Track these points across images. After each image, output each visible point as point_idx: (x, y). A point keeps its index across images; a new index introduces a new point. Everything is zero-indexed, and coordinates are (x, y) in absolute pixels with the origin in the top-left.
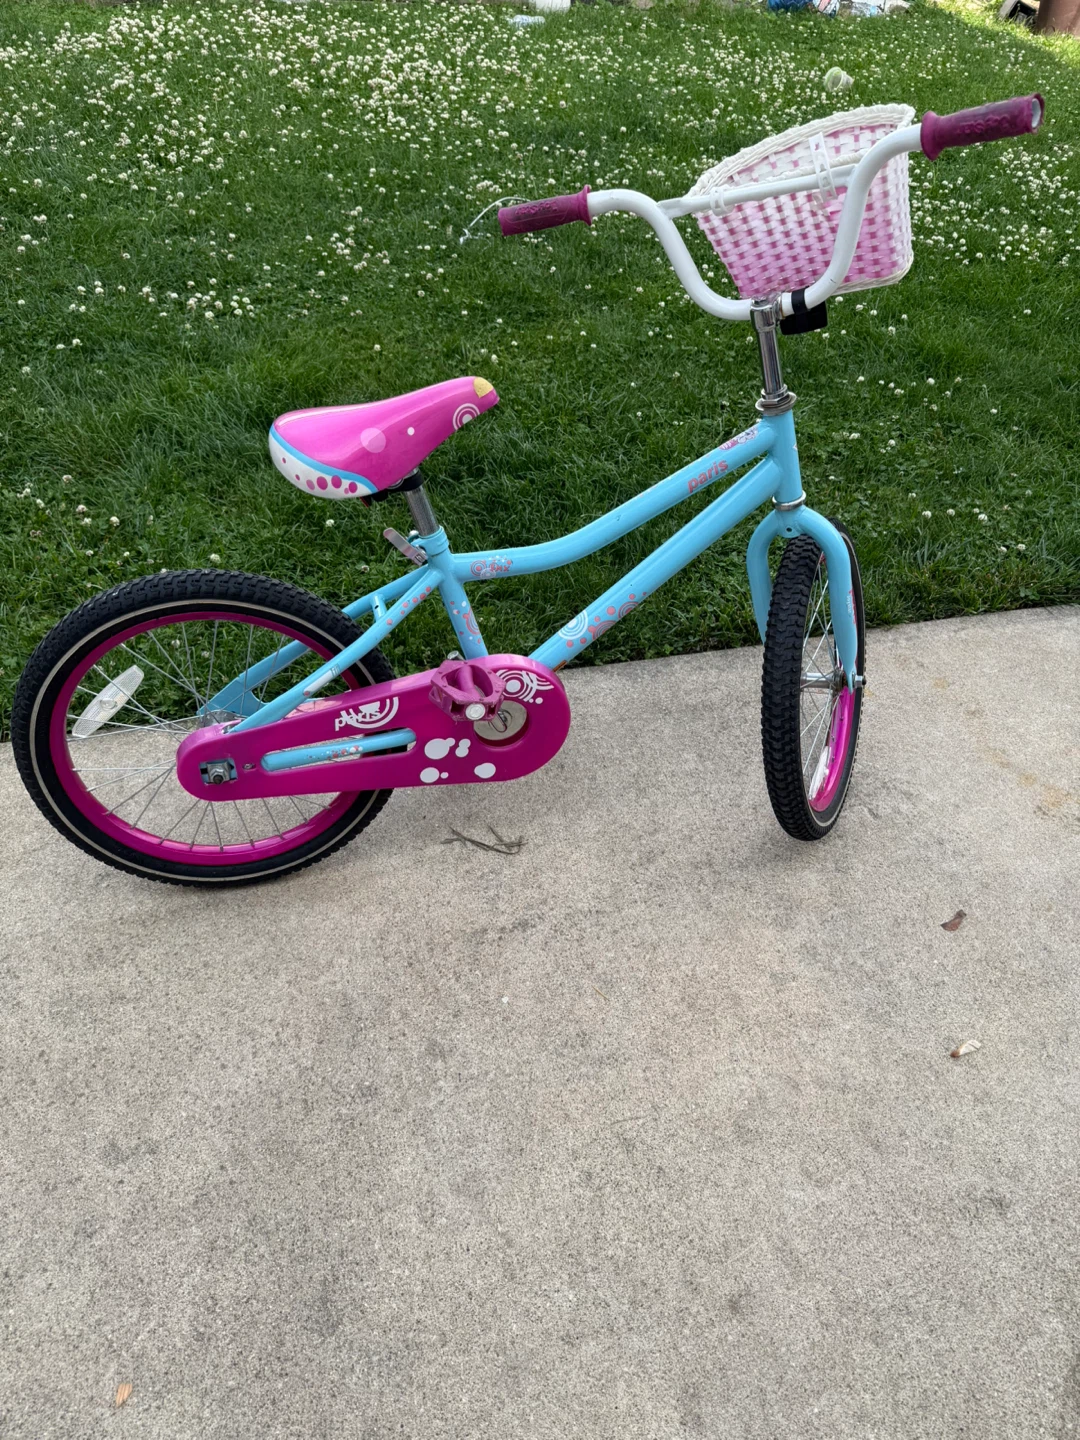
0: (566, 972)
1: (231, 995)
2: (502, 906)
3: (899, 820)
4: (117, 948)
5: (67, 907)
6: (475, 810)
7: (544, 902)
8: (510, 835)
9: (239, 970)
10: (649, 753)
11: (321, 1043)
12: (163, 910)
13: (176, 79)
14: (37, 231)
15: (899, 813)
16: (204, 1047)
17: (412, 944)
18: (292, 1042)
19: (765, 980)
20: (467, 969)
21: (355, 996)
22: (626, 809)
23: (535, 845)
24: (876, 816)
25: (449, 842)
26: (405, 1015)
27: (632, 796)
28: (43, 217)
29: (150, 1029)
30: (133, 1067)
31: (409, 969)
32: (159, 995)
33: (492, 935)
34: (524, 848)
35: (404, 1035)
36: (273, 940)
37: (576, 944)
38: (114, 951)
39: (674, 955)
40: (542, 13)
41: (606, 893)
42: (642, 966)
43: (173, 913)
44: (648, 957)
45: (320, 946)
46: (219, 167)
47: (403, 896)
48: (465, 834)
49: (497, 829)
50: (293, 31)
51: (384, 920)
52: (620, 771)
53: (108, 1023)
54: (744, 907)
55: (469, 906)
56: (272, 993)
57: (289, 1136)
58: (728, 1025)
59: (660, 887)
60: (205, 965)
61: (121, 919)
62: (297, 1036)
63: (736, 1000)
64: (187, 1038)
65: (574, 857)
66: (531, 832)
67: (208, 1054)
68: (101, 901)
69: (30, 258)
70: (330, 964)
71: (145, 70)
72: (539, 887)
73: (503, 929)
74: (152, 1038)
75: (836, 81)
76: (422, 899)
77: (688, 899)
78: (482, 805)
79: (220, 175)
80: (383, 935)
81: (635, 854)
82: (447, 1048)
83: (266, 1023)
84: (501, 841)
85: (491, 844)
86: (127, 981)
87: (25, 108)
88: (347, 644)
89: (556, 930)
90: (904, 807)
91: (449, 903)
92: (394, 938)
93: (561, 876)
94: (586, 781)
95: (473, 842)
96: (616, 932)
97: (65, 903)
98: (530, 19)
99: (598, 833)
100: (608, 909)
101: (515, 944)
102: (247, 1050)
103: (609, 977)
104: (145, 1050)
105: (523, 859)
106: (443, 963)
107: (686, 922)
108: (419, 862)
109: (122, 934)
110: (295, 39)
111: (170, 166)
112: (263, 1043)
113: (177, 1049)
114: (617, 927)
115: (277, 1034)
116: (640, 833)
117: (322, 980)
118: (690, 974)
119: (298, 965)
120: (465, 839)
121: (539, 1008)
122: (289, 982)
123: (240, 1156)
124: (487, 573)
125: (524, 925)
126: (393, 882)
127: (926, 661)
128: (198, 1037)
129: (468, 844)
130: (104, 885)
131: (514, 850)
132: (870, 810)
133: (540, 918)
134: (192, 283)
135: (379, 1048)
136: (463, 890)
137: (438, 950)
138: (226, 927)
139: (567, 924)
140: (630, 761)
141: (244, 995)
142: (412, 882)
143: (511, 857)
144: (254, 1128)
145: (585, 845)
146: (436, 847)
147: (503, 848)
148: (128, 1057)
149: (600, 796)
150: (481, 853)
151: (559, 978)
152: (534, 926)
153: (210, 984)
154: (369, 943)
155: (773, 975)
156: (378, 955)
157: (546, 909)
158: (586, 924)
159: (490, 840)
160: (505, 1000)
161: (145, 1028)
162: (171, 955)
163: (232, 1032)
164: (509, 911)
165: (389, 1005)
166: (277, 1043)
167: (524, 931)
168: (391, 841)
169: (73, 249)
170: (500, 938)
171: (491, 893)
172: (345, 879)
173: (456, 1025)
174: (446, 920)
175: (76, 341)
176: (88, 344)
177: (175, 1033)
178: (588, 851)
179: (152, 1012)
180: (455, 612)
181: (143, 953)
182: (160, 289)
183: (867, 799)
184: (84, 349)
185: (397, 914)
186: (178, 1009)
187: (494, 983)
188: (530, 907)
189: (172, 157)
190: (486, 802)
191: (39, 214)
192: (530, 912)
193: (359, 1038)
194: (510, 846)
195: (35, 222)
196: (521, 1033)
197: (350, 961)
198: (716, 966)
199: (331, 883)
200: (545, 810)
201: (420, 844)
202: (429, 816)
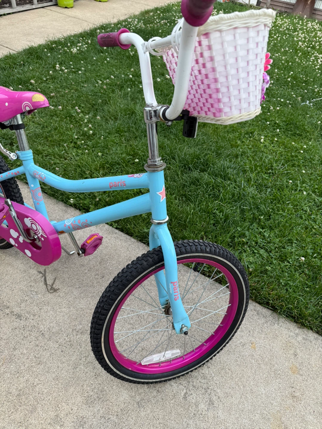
2: (23, 305)
3: (192, 410)
6: (60, 269)
7: (34, 315)
8: (57, 285)
15: (197, 406)
19: (52, 414)
23: (59, 295)
24: (185, 398)
25: (40, 272)
34: (54, 293)
39: (41, 372)
41: (54, 330)
42: (27, 365)
48: (47, 274)
49: (57, 280)
54: (86, 381)
59: (71, 345)
63: (34, 410)
65: (63, 309)
66: (64, 290)
72: (40, 309)
77: (73, 358)
84: (52, 285)
85: (48, 283)
89: (24, 327)
90: (202, 406)
96: (37, 346)
100: (47, 336)
103: (14, 358)
105: (49, 296)
107: (60, 365)
114: (40, 345)
118: (35, 384)
120: (45, 276)
125: (19, 316)
129: (44, 278)
131: (52, 291)
132: (186, 393)
133: (26, 319)
139: (29, 329)
143: (47, 292)
145: (72, 309)
146: (35, 271)
147: (49, 288)
150: (42, 283)
152: (21, 320)
155: (57, 416)
157: (32, 318)
158: (34, 334)
159: (50, 282)
164: (22, 308)
171: (26, 298)
174: (5, 295)
178: (70, 311)
183: (191, 387)
188: (29, 313)
192: (26, 314)
194: (52, 288)
198: (46, 391)
201: (33, 266)
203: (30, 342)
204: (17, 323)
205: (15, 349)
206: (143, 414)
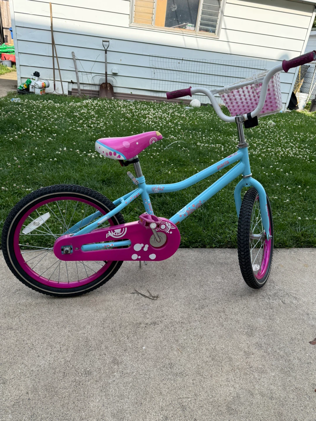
0: (168, 341)
1: (48, 332)
2: (148, 316)
3: (293, 306)
4: (15, 312)
5: (3, 298)
6: (143, 285)
7: (163, 317)
8: (154, 294)
9: (53, 325)
10: (205, 275)
11: (75, 353)
12: (34, 303)
13: (98, 112)
14: (53, 138)
15: (292, 303)
16: (34, 349)
17: (114, 324)
18: (65, 351)
19: (242, 353)
20: (132, 335)
21: (91, 339)
22: (195, 291)
23: (163, 298)
24: (284, 303)
25: (134, 293)
26: (107, 348)
27: (198, 287)
28: (56, 135)
29: (17, 340)
30: (7, 352)
31: (111, 333)
32: (24, 329)
33: (142, 325)
34: (158, 298)
35: (105, 354)
36: (67, 317)
37: (172, 332)
38: (14, 313)
39: (208, 341)
40: (193, 107)
41: (186, 317)
42: (196, 343)
43: (37, 304)
44: (199, 340)
45: (82, 321)
46: (104, 129)
47: (114, 309)
48: (139, 292)
49: (150, 291)
50: (129, 106)
51: (106, 315)
52: (195, 279)
53: (4, 336)
55: (136, 315)
56: (62, 334)
57: (55, 385)
58: (227, 368)
60: (42, 322)
61: (19, 303)
62: (67, 349)
63: (230, 359)
64: (29, 345)
65: (176, 303)
66: (162, 294)
67: (34, 351)
68: (15, 297)
69: (50, 142)
70: (84, 327)
71: (90, 110)
72: (162, 312)
73: (147, 324)
74: (17, 343)
75: (271, 124)
76: (120, 310)
78: (147, 283)
79: (104, 130)
80: (104, 320)
81: (197, 305)
82: (120, 361)
83: (58, 344)
84: (151, 295)
85: (147, 296)
86: (15, 323)
87: (58, 114)
88: (111, 210)
89: (166, 327)
90: (294, 301)
91: (129, 313)
92: (108, 322)
93: (170, 309)
94: (183, 280)
95: (141, 294)
96: (188, 330)
97: (3, 297)
98: (190, 108)
99: (185, 297)
100: (186, 322)
101: (150, 329)
102: (48, 352)
103: (183, 345)
104: (13, 347)
105: (158, 302)
106: (124, 332)
108: (122, 298)
109: (18, 308)
110: (129, 107)
111: (91, 127)
112: (55, 350)
113: (24, 348)
114: (188, 328)
115: (60, 348)
116: (200, 299)
117: (80, 332)
118: (214, 348)
119: (73, 326)
120: (139, 293)
121: (156, 352)
122: (69, 331)
123: (35, 390)
124: (157, 191)
125: (155, 323)
126: (112, 304)
127: (301, 259)
128: (33, 345)
129: (140, 295)
130: (17, 293)
131: (155, 298)
132: (282, 301)
133: (161, 322)
134: (90, 151)
135: (95, 358)
136: (135, 309)
137: (123, 328)
138: (53, 310)
139: (170, 325)
140: (198, 276)
141: (52, 333)
142: (118, 305)
143: (154, 301)
144: (43, 380)
145: (180, 300)
146: (128, 295)
147: (151, 298)
148: (6, 349)
149: (187, 285)
150: (143, 298)
151: (165, 343)
152: (158, 324)
153: (42, 328)
154: (99, 322)
155: (245, 352)
156: (101, 326)
157: (163, 319)
158: (177, 326)
159: (147, 294)
160: (144, 348)
161: (16, 339)
162: (32, 317)
163: (45, 345)
164: (150, 318)
165: (102, 343)
166: (60, 351)
167: (154, 325)
168: (114, 291)
169: (61, 142)
170: (145, 327)
171: (145, 311)
172: (96, 301)
173: (124, 354)
175: (55, 159)
176: (59, 160)
177: (25, 342)
178: (181, 302)
179: (20, 334)
180: (146, 203)
181: (23, 315)
182: (82, 151)
183: (281, 298)
184: (57, 161)
185: (111, 314)
186: (29, 334)
187: (141, 341)
188: (158, 318)
189: (92, 126)
190: (148, 282)
191: (54, 133)
192: (157, 320)
193: (89, 353)
194: (154, 297)
195: (53, 136)
196: (148, 360)
197: (92, 327)
198: (223, 346)
199: (91, 302)
200: (167, 287)
201: (123, 293)
202: (128, 285)
203: (181, 331)
204: (158, 328)
205: (177, 341)
206: (278, 322)
